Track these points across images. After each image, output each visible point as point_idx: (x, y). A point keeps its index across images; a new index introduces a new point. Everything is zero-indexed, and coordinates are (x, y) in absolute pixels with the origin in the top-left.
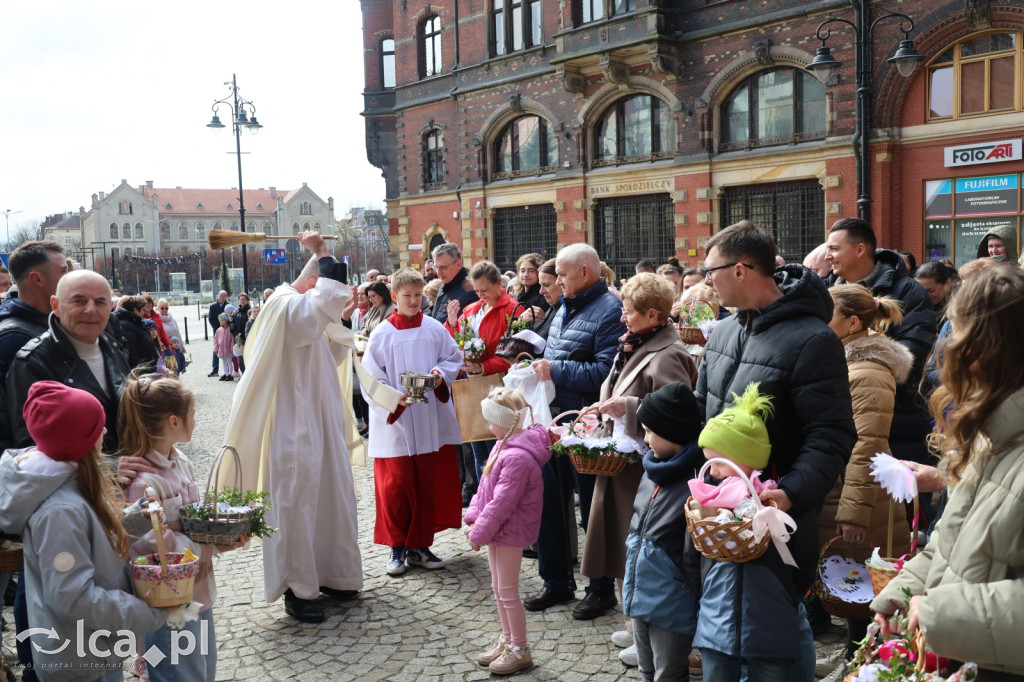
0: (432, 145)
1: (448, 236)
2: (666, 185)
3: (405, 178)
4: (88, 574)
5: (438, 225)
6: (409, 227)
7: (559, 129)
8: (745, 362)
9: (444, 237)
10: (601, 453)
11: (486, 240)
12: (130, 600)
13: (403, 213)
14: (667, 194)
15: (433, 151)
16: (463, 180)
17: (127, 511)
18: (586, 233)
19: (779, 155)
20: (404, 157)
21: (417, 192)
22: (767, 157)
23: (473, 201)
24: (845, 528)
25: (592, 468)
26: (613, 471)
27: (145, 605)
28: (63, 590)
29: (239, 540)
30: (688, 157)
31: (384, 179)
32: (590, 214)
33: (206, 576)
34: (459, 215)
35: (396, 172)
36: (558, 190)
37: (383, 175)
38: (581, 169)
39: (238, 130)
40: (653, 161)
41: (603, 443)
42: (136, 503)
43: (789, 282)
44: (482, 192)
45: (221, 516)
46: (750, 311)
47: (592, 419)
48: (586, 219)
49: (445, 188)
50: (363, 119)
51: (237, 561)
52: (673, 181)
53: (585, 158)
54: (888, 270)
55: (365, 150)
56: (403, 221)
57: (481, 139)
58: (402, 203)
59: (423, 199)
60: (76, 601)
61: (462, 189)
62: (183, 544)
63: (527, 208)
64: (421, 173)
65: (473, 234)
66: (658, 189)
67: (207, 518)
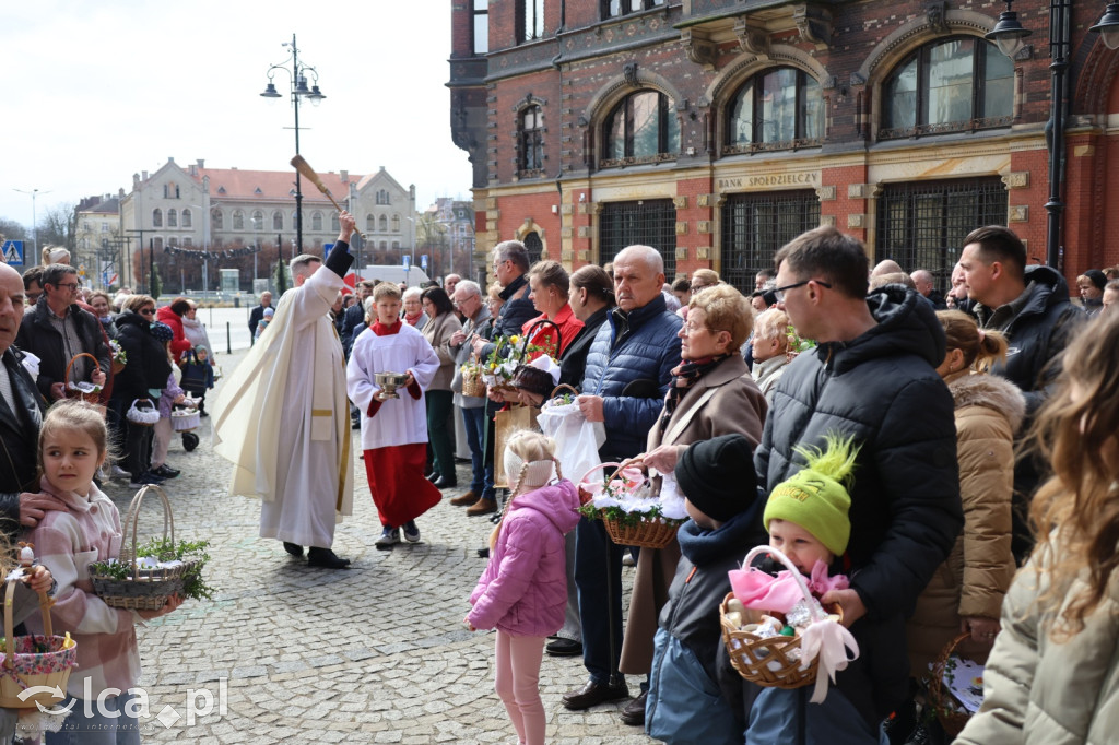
0: (529, 124)
1: (545, 234)
2: (811, 179)
3: (496, 163)
5: (533, 221)
6: (499, 222)
7: (684, 108)
8: (820, 411)
9: (540, 235)
10: (643, 519)
11: (590, 240)
13: (493, 206)
14: (812, 191)
15: (531, 131)
16: (565, 167)
18: (711, 236)
19: (953, 146)
20: (496, 138)
21: (511, 181)
22: (938, 147)
23: (576, 193)
24: (974, 623)
25: (631, 537)
26: (659, 541)
29: (167, 603)
30: (841, 145)
31: (471, 164)
32: (717, 212)
34: (558, 209)
35: (486, 156)
36: (679, 182)
37: (470, 159)
38: (708, 158)
39: (296, 100)
40: (796, 150)
41: (644, 506)
43: (887, 307)
44: (587, 183)
45: (142, 574)
46: (833, 344)
47: (634, 473)
48: (711, 218)
49: (543, 176)
50: (448, 90)
51: (225, 625)
52: (820, 174)
53: (713, 144)
54: (1041, 291)
55: (450, 128)
56: (492, 215)
57: (588, 118)
58: (491, 193)
59: (518, 189)
61: (563, 178)
62: (96, 609)
63: (640, 203)
64: (514, 158)
65: (574, 233)
66: (801, 184)
67: (123, 576)
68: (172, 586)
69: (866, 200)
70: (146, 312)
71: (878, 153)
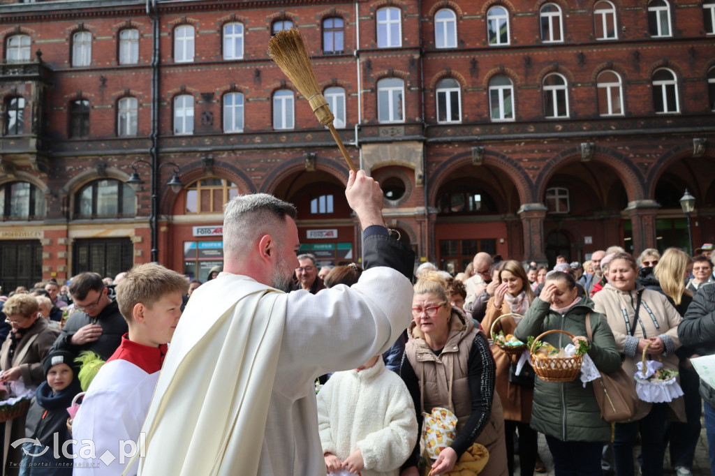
2: (38, 235)
14: (38, 240)
19: (109, 223)
22: (102, 224)
30: (53, 220)
40: (29, 221)
52: (43, 233)
66: (32, 237)
69: (67, 246)
71: (73, 225)
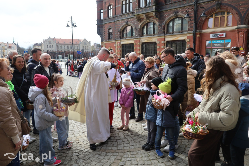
0: (110, 31)
1: (113, 49)
3: (105, 38)
4: (45, 109)
5: (111, 47)
7: (135, 29)
8: (168, 74)
11: (120, 50)
12: (52, 115)
13: (104, 45)
14: (156, 42)
16: (116, 38)
17: (53, 99)
18: (140, 49)
19: (178, 35)
20: (105, 33)
21: (107, 40)
22: (176, 35)
23: (118, 43)
24: (189, 106)
25: (140, 93)
27: (55, 116)
28: (40, 112)
29: (73, 104)
30: (160, 35)
31: (101, 38)
32: (141, 46)
33: (67, 111)
34: (115, 45)
35: (103, 37)
36: (135, 41)
38: (139, 37)
39: (72, 27)
40: (153, 35)
41: (141, 89)
42: (55, 97)
43: (177, 58)
44: (120, 41)
45: (69, 99)
46: (170, 64)
48: (140, 47)
49: (112, 40)
50: (97, 26)
52: (157, 39)
53: (140, 35)
54: (196, 57)
55: (97, 32)
57: (120, 30)
58: (104, 43)
59: (108, 42)
60: (42, 114)
61: (116, 40)
62: (62, 104)
63: (128, 44)
64: (108, 37)
65: (118, 49)
66: (154, 41)
67: (66, 100)
68: (73, 101)
69: (164, 44)
70: (54, 62)
71: (166, 36)
